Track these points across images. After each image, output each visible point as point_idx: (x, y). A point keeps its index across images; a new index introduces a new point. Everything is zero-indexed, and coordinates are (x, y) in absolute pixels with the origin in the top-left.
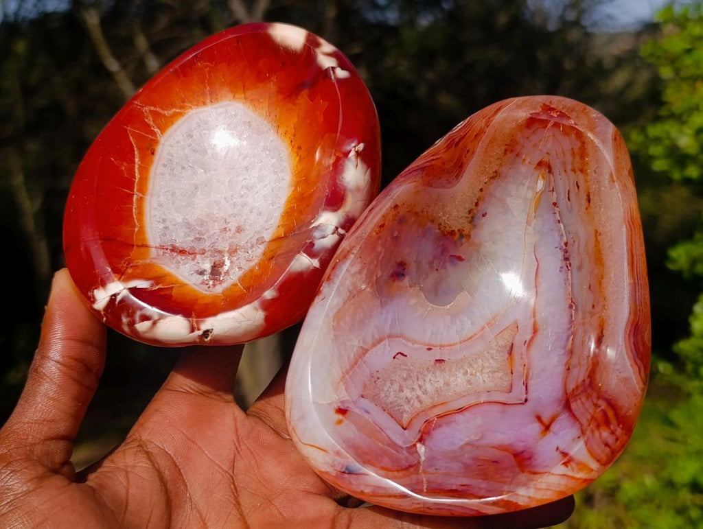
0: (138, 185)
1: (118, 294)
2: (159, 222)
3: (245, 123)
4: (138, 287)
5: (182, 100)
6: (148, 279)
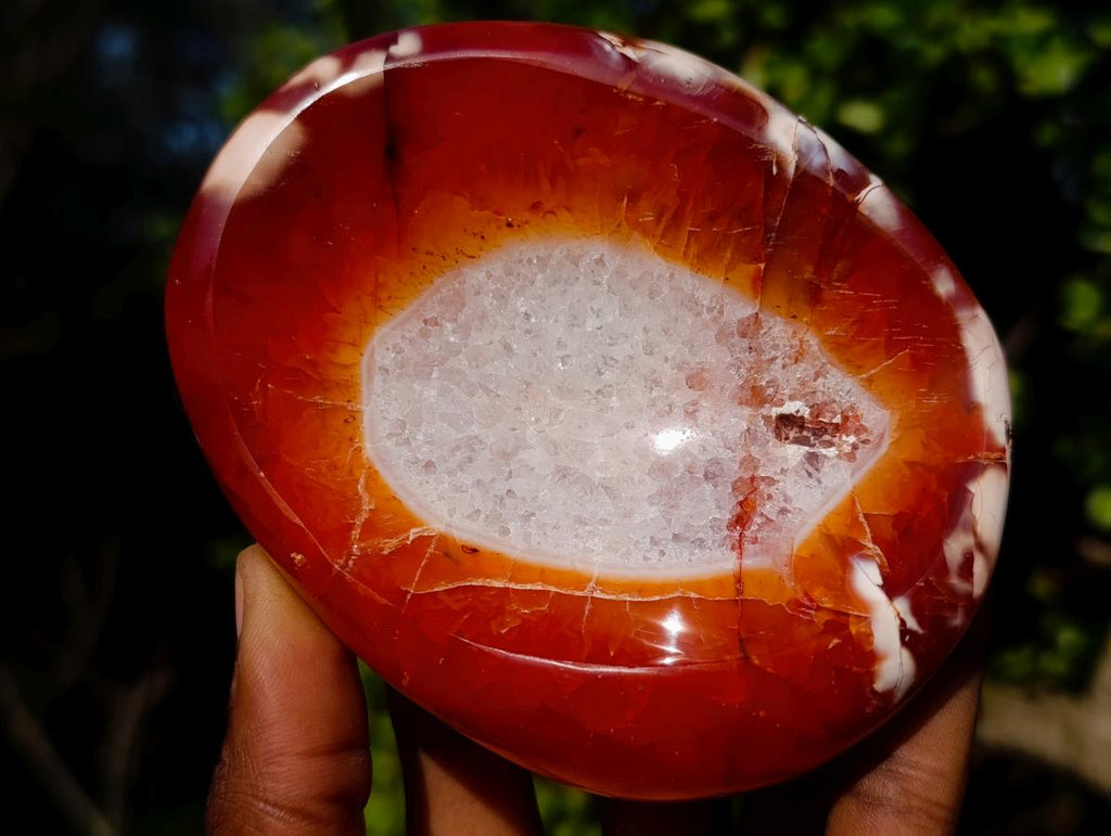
0: (568, 586)
1: (903, 623)
2: (662, 553)
3: (425, 335)
4: (880, 582)
5: (333, 466)
6: (846, 567)
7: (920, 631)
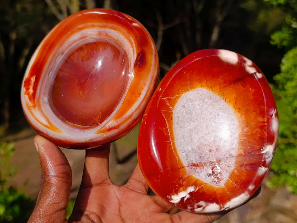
0: (171, 137)
1: (185, 197)
2: (183, 153)
4: (191, 191)
5: (178, 90)
6: (192, 185)
7: (185, 201)
